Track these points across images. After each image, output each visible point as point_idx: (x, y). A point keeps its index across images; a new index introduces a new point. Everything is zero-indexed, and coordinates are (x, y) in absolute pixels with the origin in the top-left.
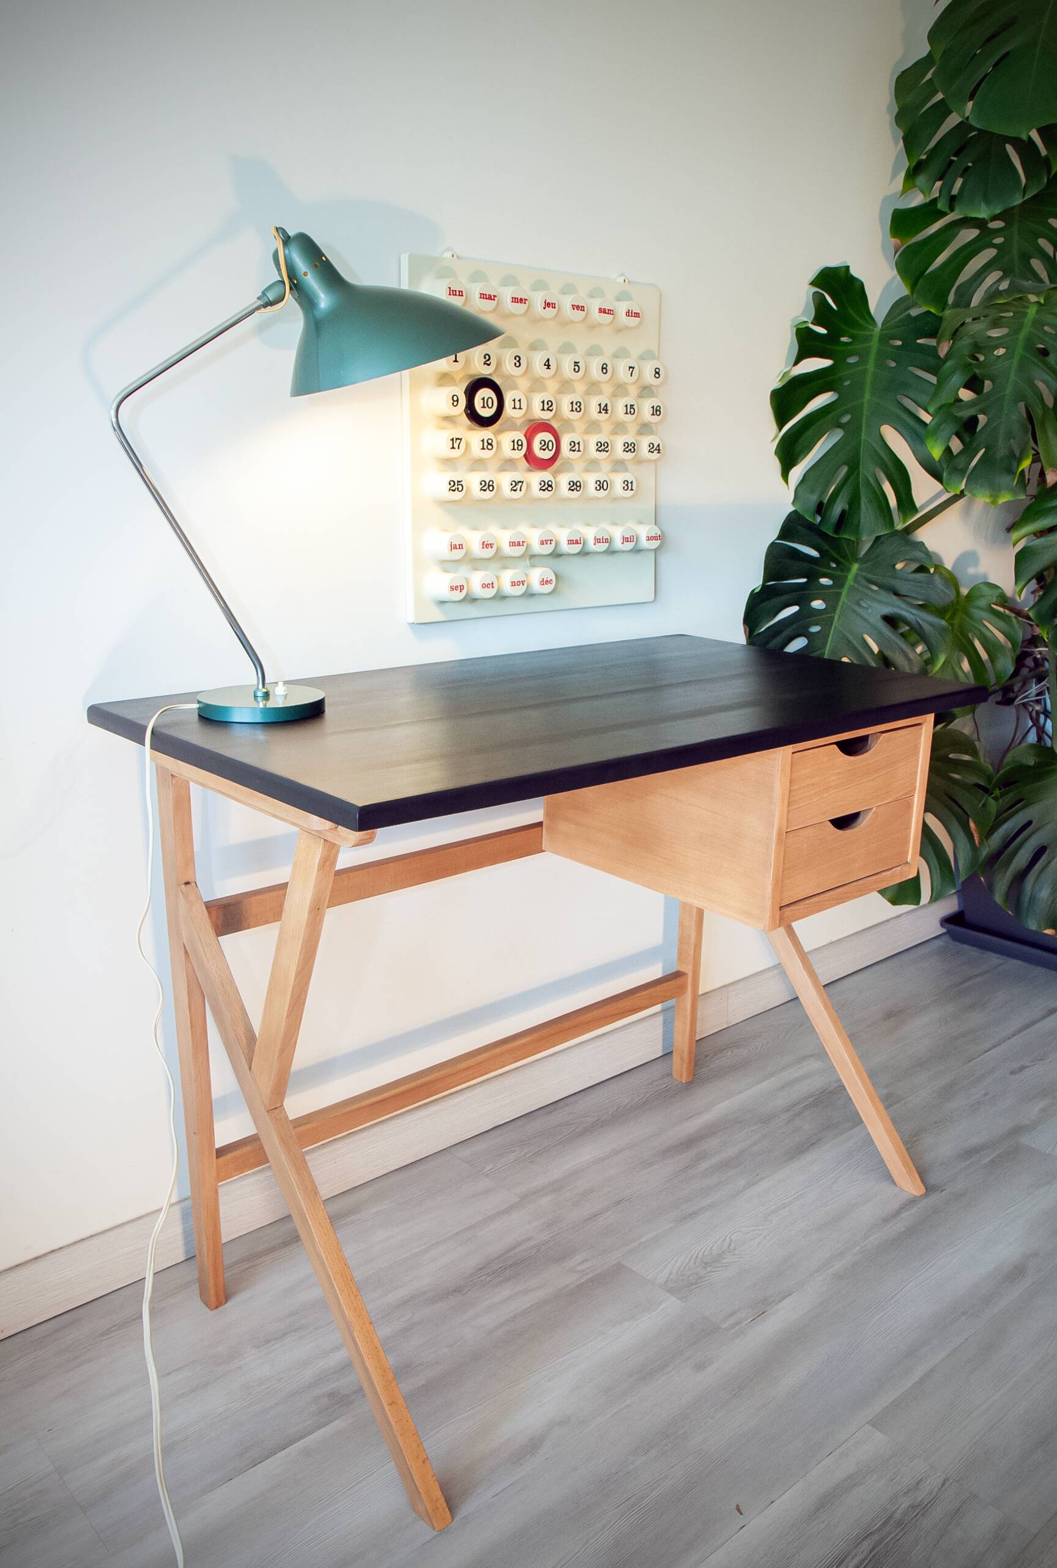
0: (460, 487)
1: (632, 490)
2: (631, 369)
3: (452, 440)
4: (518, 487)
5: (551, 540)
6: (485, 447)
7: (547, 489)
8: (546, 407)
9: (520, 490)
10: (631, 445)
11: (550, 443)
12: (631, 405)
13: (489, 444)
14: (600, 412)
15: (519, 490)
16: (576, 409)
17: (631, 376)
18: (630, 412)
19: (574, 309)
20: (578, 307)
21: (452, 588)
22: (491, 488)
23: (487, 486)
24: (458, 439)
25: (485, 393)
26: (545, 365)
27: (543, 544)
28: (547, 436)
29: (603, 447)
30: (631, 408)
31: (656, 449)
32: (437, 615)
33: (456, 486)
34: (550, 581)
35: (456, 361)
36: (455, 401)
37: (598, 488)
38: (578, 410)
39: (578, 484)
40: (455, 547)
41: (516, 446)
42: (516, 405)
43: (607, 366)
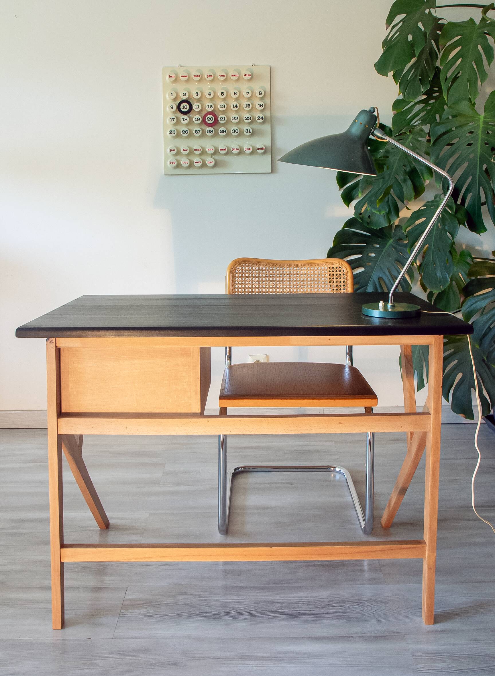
0: (174, 133)
1: (250, 132)
2: (248, 93)
5: (212, 149)
6: (184, 120)
7: (210, 133)
8: (209, 107)
9: (199, 133)
10: (249, 118)
11: (212, 118)
13: (186, 119)
14: (234, 107)
17: (248, 95)
18: (248, 107)
19: (220, 76)
20: (222, 76)
21: (171, 163)
22: (187, 133)
23: (185, 132)
24: (173, 118)
25: (185, 104)
26: (208, 94)
27: (209, 150)
28: (210, 116)
29: (235, 119)
30: (248, 105)
31: (261, 119)
32: (172, 172)
33: (172, 132)
34: (212, 162)
35: (172, 96)
36: (172, 107)
37: (234, 132)
38: (224, 107)
39: (224, 131)
40: (172, 150)
41: (197, 120)
42: (197, 107)
43: (236, 93)
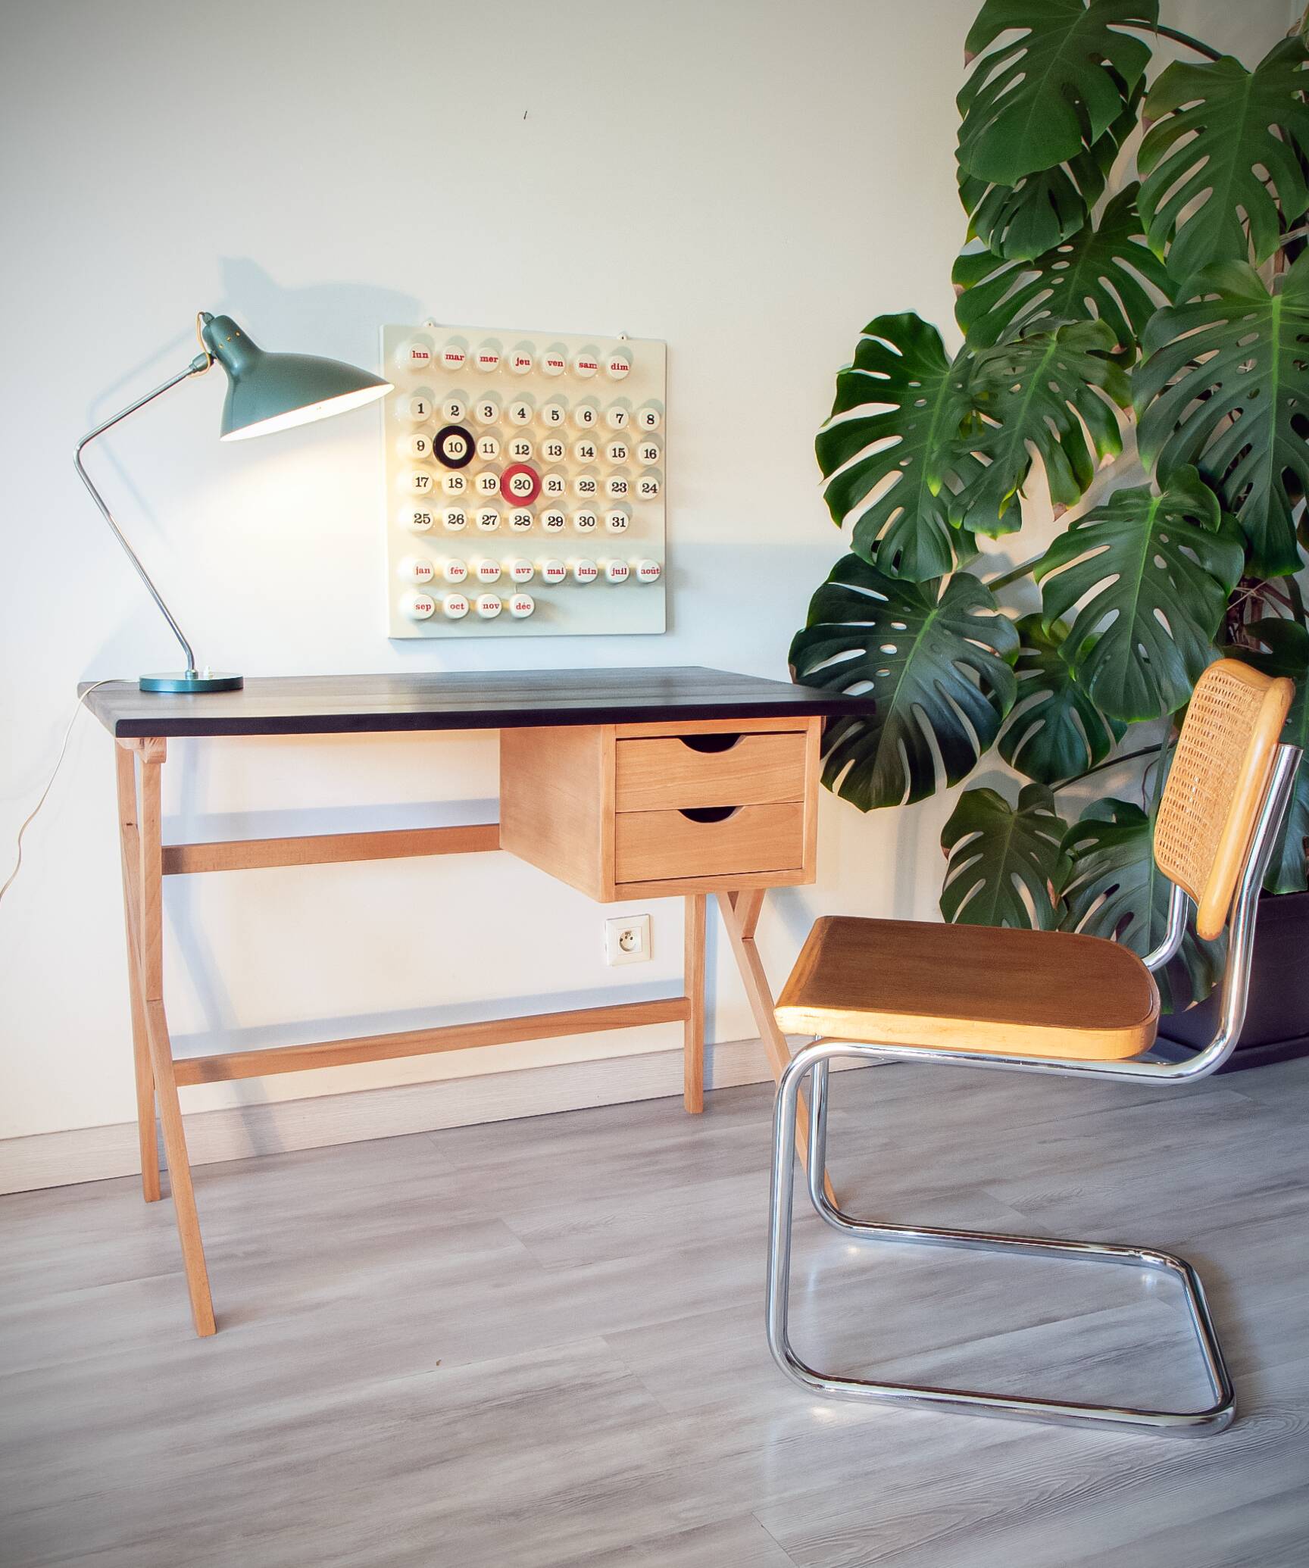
0: (426, 520)
2: (619, 417)
3: (418, 479)
4: (491, 520)
5: (528, 569)
6: (454, 485)
7: (523, 523)
8: (521, 451)
9: (493, 524)
10: (621, 485)
11: (527, 483)
12: (620, 449)
13: (457, 483)
14: (584, 455)
15: (491, 522)
16: (556, 453)
17: (620, 422)
18: (619, 455)
19: (550, 365)
20: (555, 363)
21: (418, 607)
22: (460, 521)
23: (456, 519)
24: (425, 478)
25: (454, 439)
26: (519, 414)
27: (520, 572)
28: (522, 477)
29: (588, 487)
30: (619, 452)
31: (651, 489)
32: (415, 632)
33: (422, 518)
34: (528, 607)
35: (421, 412)
36: (421, 446)
37: (583, 523)
38: (558, 453)
39: (559, 520)
40: (422, 571)
41: (488, 485)
42: (489, 449)
43: (590, 414)
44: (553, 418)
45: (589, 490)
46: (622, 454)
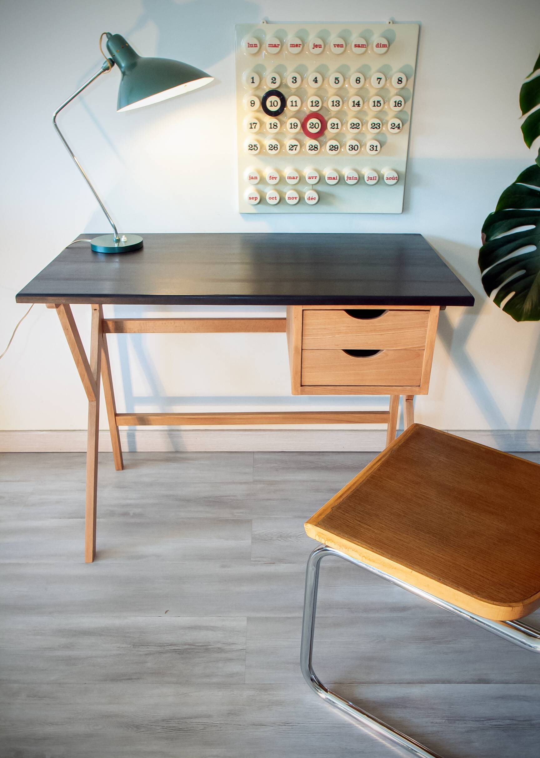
0: (256, 148)
1: (376, 150)
2: (379, 80)
4: (294, 148)
5: (316, 177)
6: (272, 127)
7: (314, 149)
8: (314, 104)
9: (296, 150)
10: (377, 125)
11: (317, 124)
13: (275, 125)
14: (354, 106)
15: (294, 150)
16: (336, 105)
17: (379, 83)
18: (377, 105)
19: (335, 47)
20: (338, 46)
21: (250, 198)
22: (276, 149)
23: (273, 148)
24: (255, 123)
25: (273, 98)
26: (314, 81)
27: (310, 179)
28: (314, 121)
29: (355, 126)
30: (378, 103)
31: (397, 127)
33: (253, 148)
34: (314, 199)
35: (253, 82)
36: (253, 104)
37: (351, 149)
38: (338, 105)
39: (336, 147)
40: (252, 178)
41: (293, 126)
42: (294, 104)
43: (360, 78)
44: (335, 82)
45: (356, 128)
46: (379, 104)
